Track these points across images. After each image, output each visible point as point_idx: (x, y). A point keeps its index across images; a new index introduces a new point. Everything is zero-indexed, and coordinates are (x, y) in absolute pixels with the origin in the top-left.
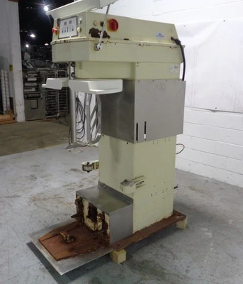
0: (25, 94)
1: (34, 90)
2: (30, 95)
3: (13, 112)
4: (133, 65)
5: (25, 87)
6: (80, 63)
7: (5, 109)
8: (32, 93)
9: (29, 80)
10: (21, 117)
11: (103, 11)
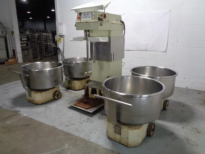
0: (22, 47)
1: (25, 45)
2: (24, 48)
3: (15, 58)
4: (109, 31)
5: (21, 44)
6: (92, 31)
7: (10, 56)
8: (24, 46)
9: (22, 39)
10: (20, 60)
11: (103, 11)
